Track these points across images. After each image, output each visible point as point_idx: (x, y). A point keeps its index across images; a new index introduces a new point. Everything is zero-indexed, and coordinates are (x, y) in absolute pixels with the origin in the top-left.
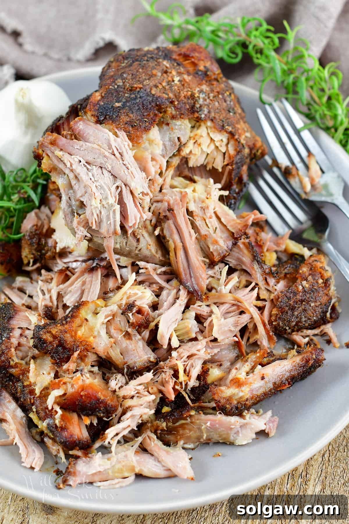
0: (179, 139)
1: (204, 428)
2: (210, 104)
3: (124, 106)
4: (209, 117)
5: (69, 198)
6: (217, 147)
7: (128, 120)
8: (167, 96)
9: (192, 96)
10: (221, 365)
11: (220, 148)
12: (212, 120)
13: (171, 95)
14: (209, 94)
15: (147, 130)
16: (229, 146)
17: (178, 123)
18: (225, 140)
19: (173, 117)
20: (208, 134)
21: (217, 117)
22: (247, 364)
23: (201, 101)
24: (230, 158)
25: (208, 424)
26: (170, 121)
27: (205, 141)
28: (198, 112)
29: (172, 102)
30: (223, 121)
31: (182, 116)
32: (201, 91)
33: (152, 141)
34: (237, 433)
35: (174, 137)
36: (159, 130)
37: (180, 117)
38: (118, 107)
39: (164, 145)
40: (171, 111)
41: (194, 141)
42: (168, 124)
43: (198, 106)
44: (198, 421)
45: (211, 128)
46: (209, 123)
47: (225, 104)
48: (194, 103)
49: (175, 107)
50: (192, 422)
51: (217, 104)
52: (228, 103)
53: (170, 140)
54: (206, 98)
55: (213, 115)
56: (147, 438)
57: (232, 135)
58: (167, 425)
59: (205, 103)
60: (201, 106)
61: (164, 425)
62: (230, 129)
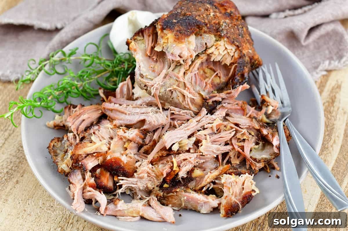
0: (206, 44)
1: (183, 200)
2: (228, 29)
3: (178, 22)
4: (226, 36)
5: (140, 66)
6: (228, 53)
7: (179, 29)
8: (204, 21)
9: (219, 23)
11: (230, 53)
12: (228, 38)
13: (206, 21)
14: (229, 24)
15: (188, 36)
16: (236, 53)
17: (207, 35)
18: (234, 50)
19: (205, 32)
20: (224, 45)
21: (231, 37)
23: (223, 27)
24: (235, 60)
25: (185, 198)
26: (203, 34)
27: (222, 49)
28: (220, 32)
29: (206, 25)
30: (234, 39)
31: (210, 32)
32: (225, 22)
33: (190, 42)
34: (202, 206)
35: (203, 43)
36: (196, 39)
37: (209, 33)
38: (175, 22)
39: (197, 45)
40: (205, 29)
41: (216, 47)
42: (201, 35)
43: (221, 29)
44: (180, 195)
45: (226, 42)
46: (226, 39)
47: (237, 31)
48: (219, 27)
49: (207, 27)
50: (177, 195)
51: (232, 30)
52: (240, 31)
53: (201, 44)
54: (227, 26)
55: (229, 35)
56: (152, 199)
57: (238, 47)
58: (163, 194)
59: (226, 28)
60: (222, 29)
61: (162, 194)
62: (237, 44)
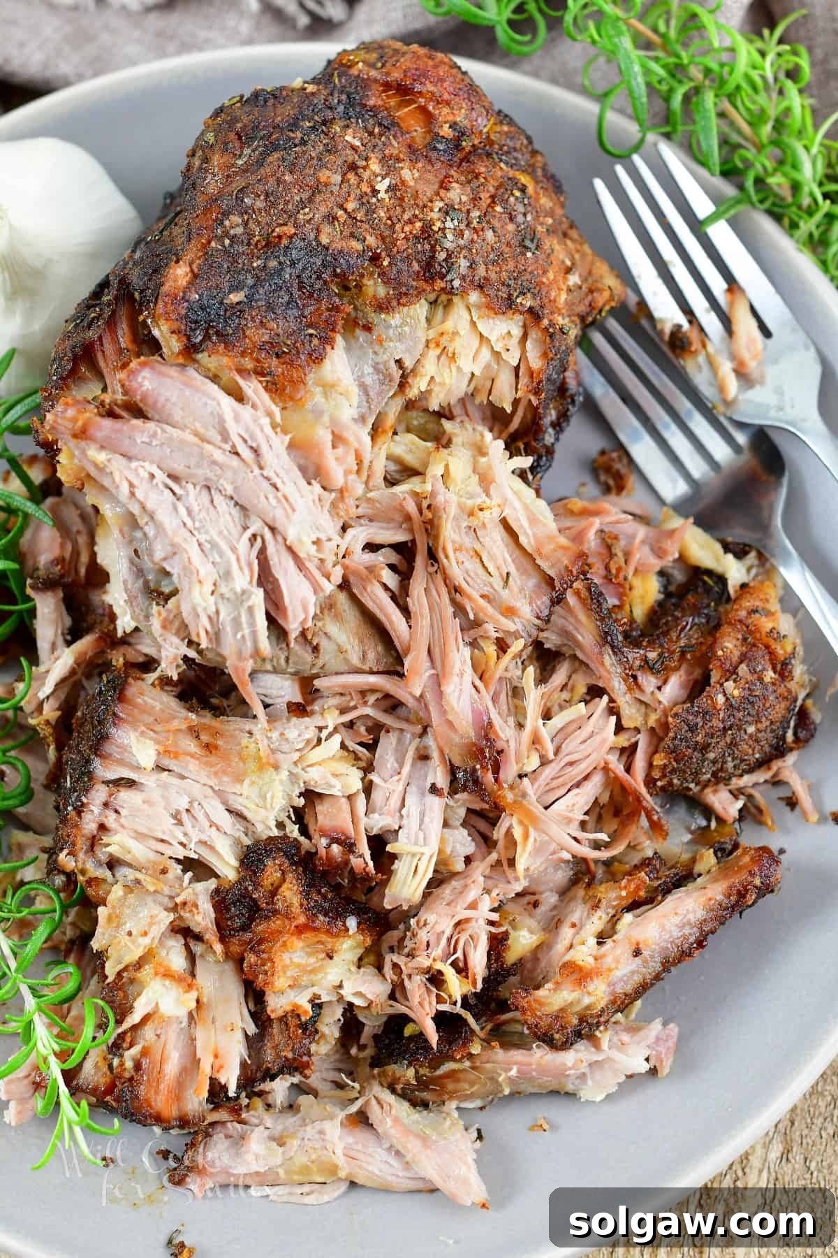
0: (399, 362)
1: (503, 1080)
2: (472, 241)
3: (250, 298)
4: (472, 281)
5: (136, 551)
6: (497, 355)
7: (266, 338)
8: (359, 247)
9: (427, 232)
10: (536, 905)
11: (505, 356)
12: (481, 287)
13: (371, 240)
14: (468, 212)
15: (317, 358)
16: (529, 345)
17: (395, 320)
18: (517, 332)
19: (382, 307)
20: (473, 323)
21: (493, 276)
22: (599, 913)
23: (450, 242)
24: (531, 375)
25: (513, 1072)
26: (373, 317)
27: (465, 344)
28: (442, 277)
29: (375, 259)
30: (509, 286)
31: (404, 300)
32: (447, 211)
33: (332, 386)
34: (583, 1076)
35: (385, 363)
36: (348, 349)
37: (399, 304)
38: (238, 303)
39: (364, 388)
40: (375, 288)
41: (438, 351)
42: (368, 328)
43: (442, 256)
44: (488, 1065)
45: (479, 307)
46: (474, 297)
47: (511, 227)
48: (433, 249)
49: (382, 274)
50: (473, 1068)
51: (489, 235)
52: (520, 219)
53: (376, 369)
54: (462, 226)
55: (481, 271)
56: (374, 1102)
57: (534, 315)
58: (417, 1072)
59: (462, 242)
60: (449, 256)
61: (411, 1073)
62: (528, 302)
